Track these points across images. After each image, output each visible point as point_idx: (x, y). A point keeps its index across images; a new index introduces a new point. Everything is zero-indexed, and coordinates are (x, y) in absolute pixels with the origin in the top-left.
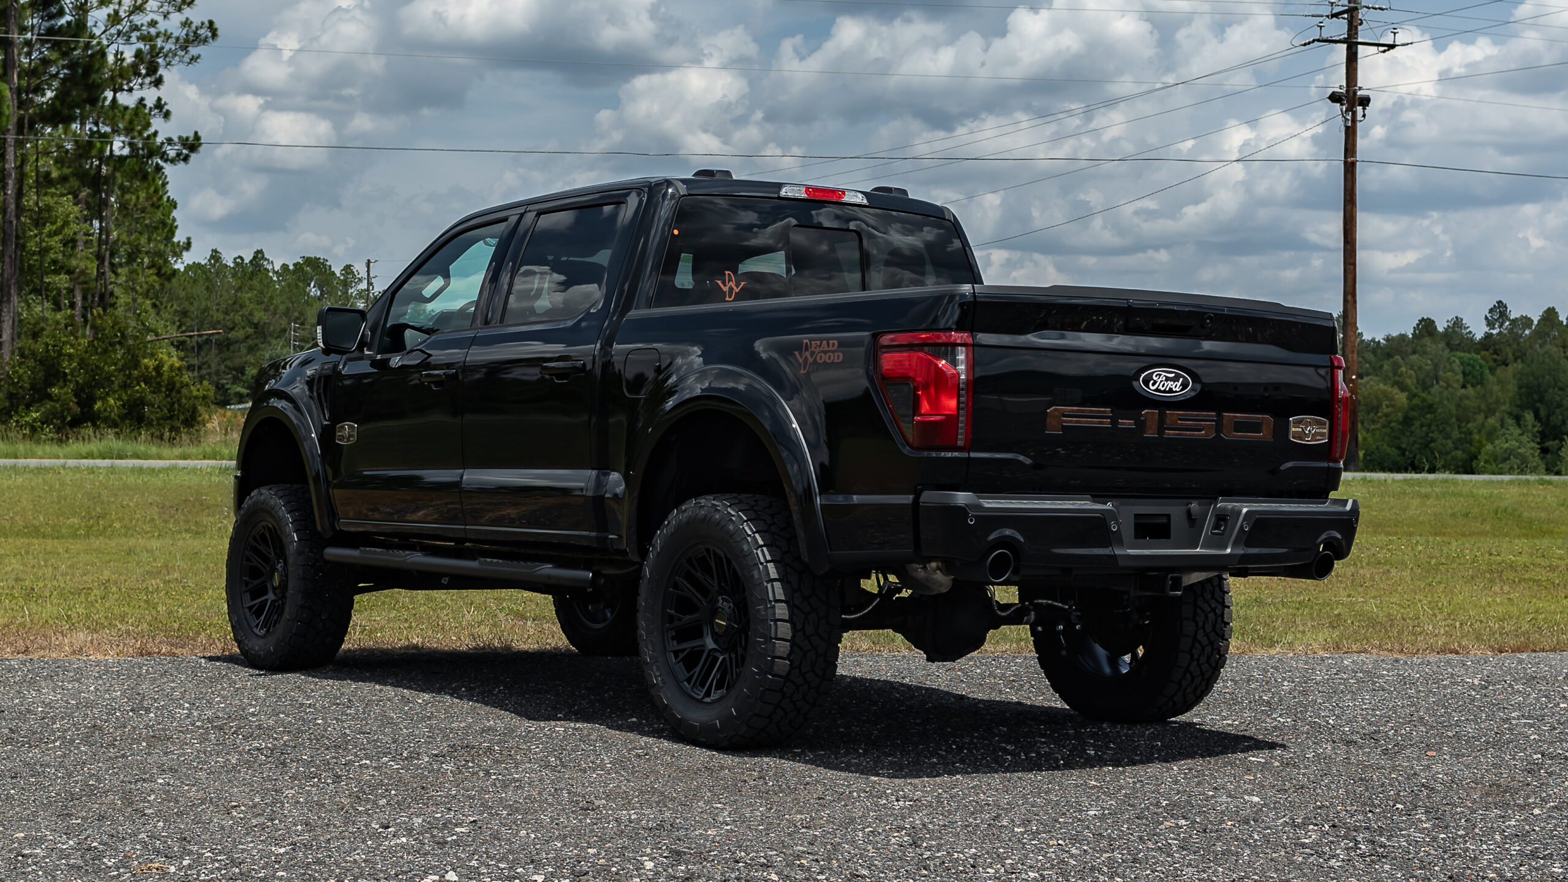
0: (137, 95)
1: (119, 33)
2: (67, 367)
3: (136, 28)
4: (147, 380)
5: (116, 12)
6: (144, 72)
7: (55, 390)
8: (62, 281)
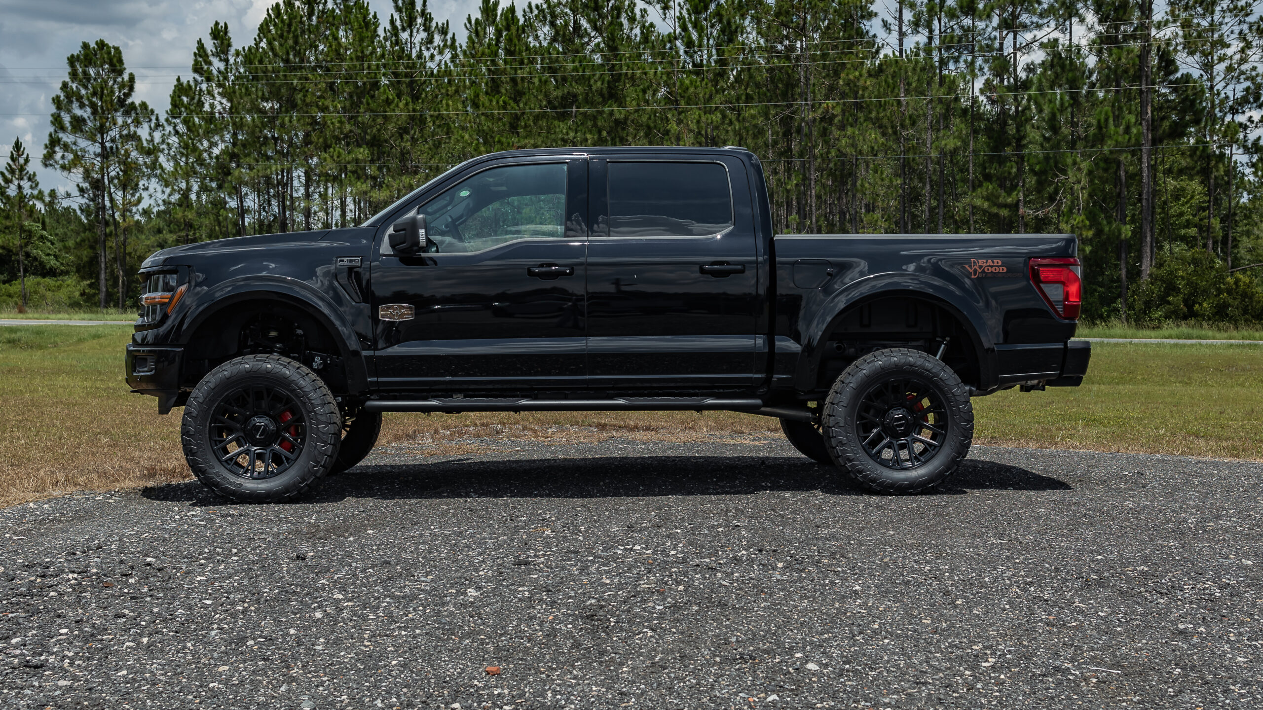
0: (1248, 115)
1: (1233, 77)
2: (1181, 284)
3: (1242, 73)
4: (1229, 292)
5: (1231, 65)
6: (1251, 100)
7: (1171, 299)
8: (1193, 231)
